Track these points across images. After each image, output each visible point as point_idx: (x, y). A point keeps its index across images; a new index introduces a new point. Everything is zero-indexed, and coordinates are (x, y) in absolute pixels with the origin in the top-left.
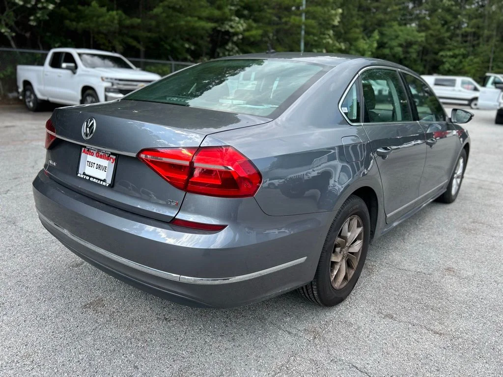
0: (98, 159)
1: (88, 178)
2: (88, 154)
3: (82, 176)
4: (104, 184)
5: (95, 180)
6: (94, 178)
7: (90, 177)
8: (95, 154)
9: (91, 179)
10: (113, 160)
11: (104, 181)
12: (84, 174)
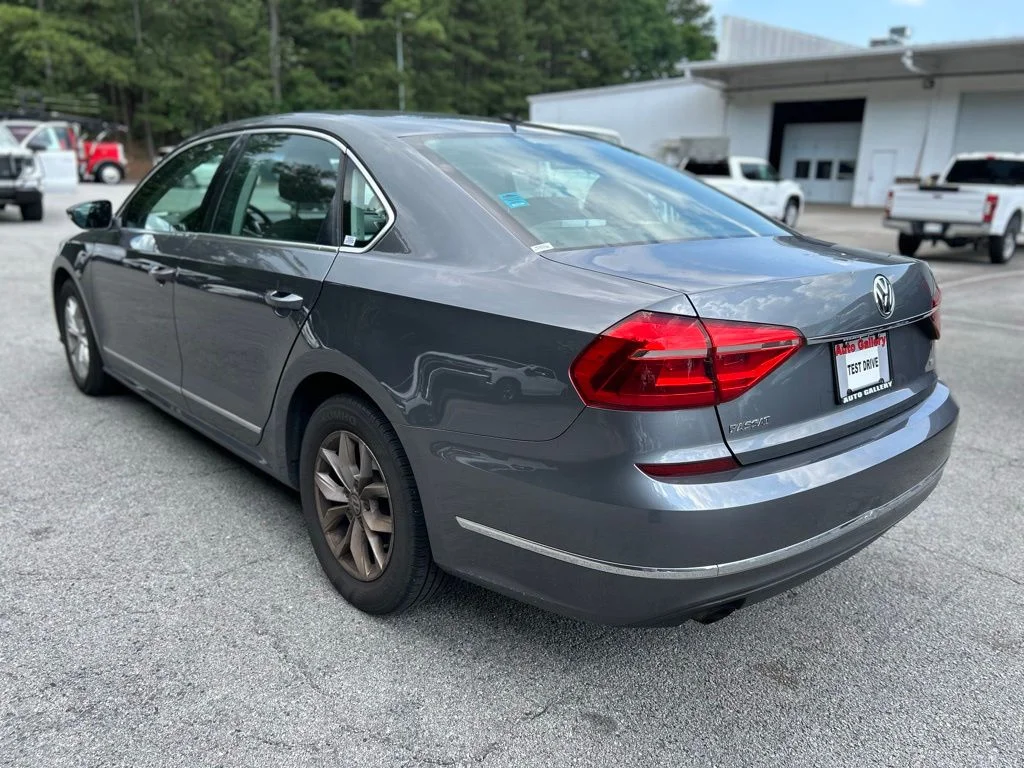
0: (864, 350)
1: (860, 395)
2: (845, 353)
3: (851, 398)
4: (886, 386)
5: (871, 391)
6: (867, 388)
7: (862, 390)
8: (857, 347)
9: (866, 393)
10: (884, 341)
11: (881, 382)
12: (850, 393)
